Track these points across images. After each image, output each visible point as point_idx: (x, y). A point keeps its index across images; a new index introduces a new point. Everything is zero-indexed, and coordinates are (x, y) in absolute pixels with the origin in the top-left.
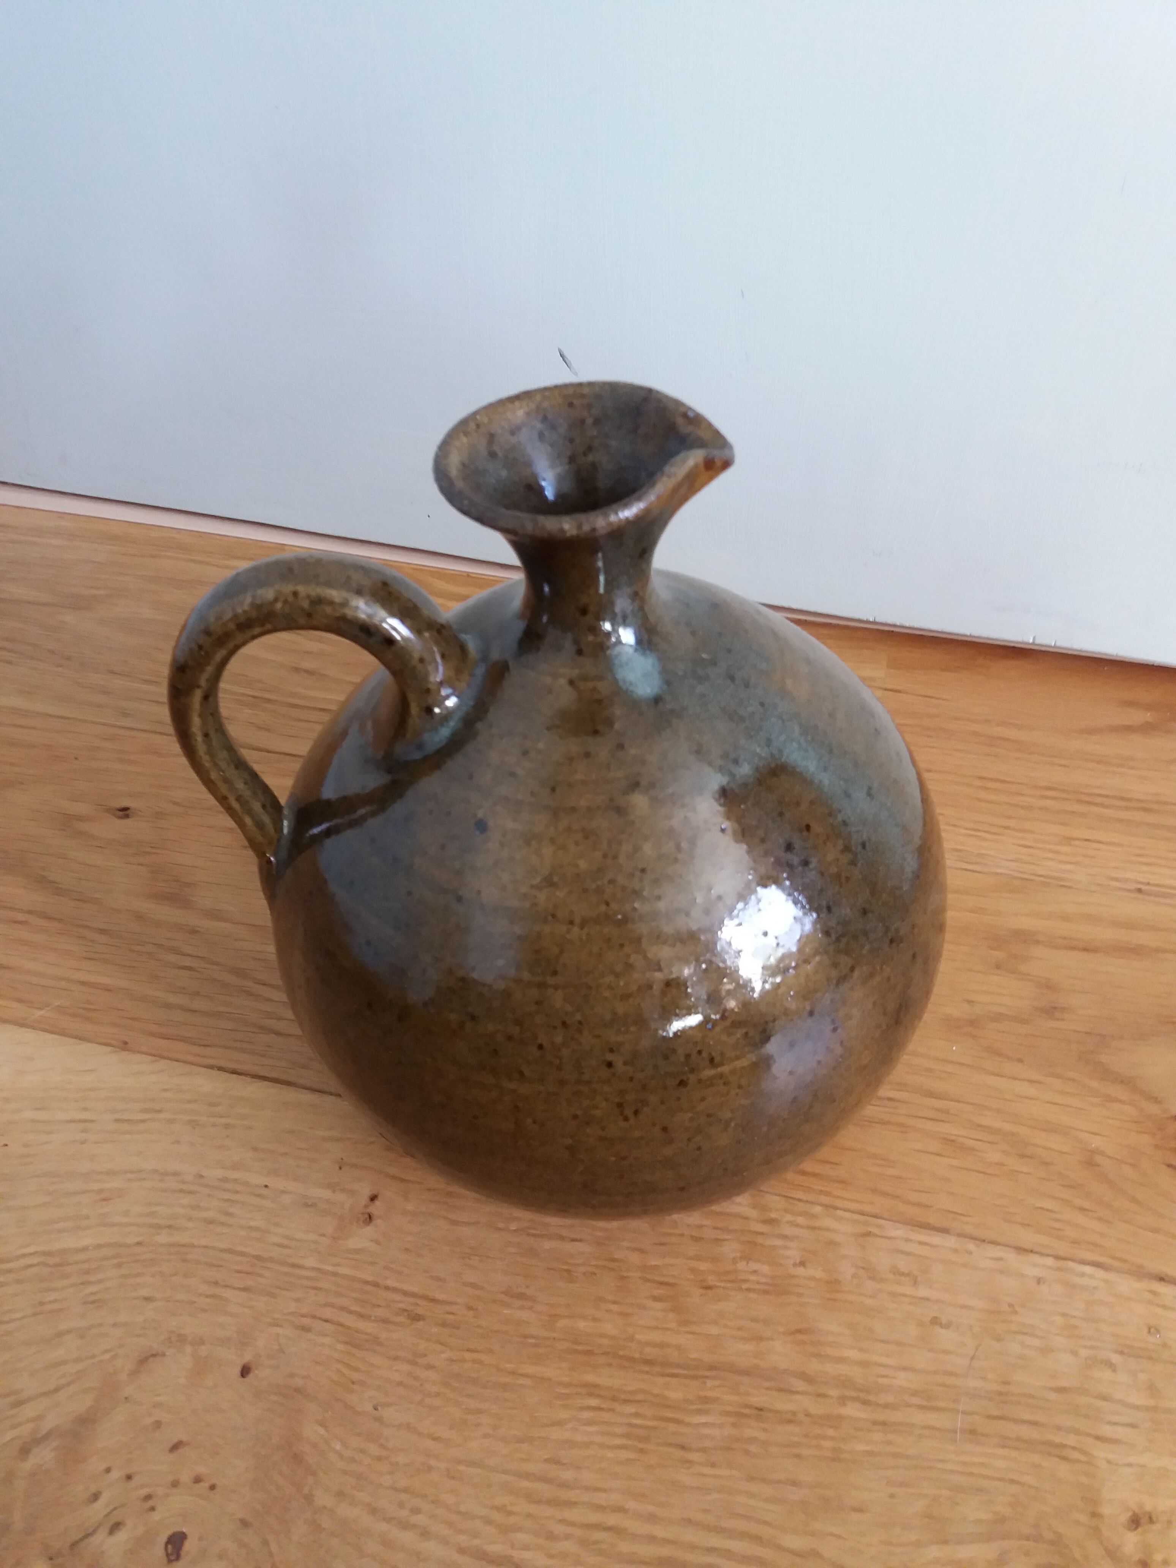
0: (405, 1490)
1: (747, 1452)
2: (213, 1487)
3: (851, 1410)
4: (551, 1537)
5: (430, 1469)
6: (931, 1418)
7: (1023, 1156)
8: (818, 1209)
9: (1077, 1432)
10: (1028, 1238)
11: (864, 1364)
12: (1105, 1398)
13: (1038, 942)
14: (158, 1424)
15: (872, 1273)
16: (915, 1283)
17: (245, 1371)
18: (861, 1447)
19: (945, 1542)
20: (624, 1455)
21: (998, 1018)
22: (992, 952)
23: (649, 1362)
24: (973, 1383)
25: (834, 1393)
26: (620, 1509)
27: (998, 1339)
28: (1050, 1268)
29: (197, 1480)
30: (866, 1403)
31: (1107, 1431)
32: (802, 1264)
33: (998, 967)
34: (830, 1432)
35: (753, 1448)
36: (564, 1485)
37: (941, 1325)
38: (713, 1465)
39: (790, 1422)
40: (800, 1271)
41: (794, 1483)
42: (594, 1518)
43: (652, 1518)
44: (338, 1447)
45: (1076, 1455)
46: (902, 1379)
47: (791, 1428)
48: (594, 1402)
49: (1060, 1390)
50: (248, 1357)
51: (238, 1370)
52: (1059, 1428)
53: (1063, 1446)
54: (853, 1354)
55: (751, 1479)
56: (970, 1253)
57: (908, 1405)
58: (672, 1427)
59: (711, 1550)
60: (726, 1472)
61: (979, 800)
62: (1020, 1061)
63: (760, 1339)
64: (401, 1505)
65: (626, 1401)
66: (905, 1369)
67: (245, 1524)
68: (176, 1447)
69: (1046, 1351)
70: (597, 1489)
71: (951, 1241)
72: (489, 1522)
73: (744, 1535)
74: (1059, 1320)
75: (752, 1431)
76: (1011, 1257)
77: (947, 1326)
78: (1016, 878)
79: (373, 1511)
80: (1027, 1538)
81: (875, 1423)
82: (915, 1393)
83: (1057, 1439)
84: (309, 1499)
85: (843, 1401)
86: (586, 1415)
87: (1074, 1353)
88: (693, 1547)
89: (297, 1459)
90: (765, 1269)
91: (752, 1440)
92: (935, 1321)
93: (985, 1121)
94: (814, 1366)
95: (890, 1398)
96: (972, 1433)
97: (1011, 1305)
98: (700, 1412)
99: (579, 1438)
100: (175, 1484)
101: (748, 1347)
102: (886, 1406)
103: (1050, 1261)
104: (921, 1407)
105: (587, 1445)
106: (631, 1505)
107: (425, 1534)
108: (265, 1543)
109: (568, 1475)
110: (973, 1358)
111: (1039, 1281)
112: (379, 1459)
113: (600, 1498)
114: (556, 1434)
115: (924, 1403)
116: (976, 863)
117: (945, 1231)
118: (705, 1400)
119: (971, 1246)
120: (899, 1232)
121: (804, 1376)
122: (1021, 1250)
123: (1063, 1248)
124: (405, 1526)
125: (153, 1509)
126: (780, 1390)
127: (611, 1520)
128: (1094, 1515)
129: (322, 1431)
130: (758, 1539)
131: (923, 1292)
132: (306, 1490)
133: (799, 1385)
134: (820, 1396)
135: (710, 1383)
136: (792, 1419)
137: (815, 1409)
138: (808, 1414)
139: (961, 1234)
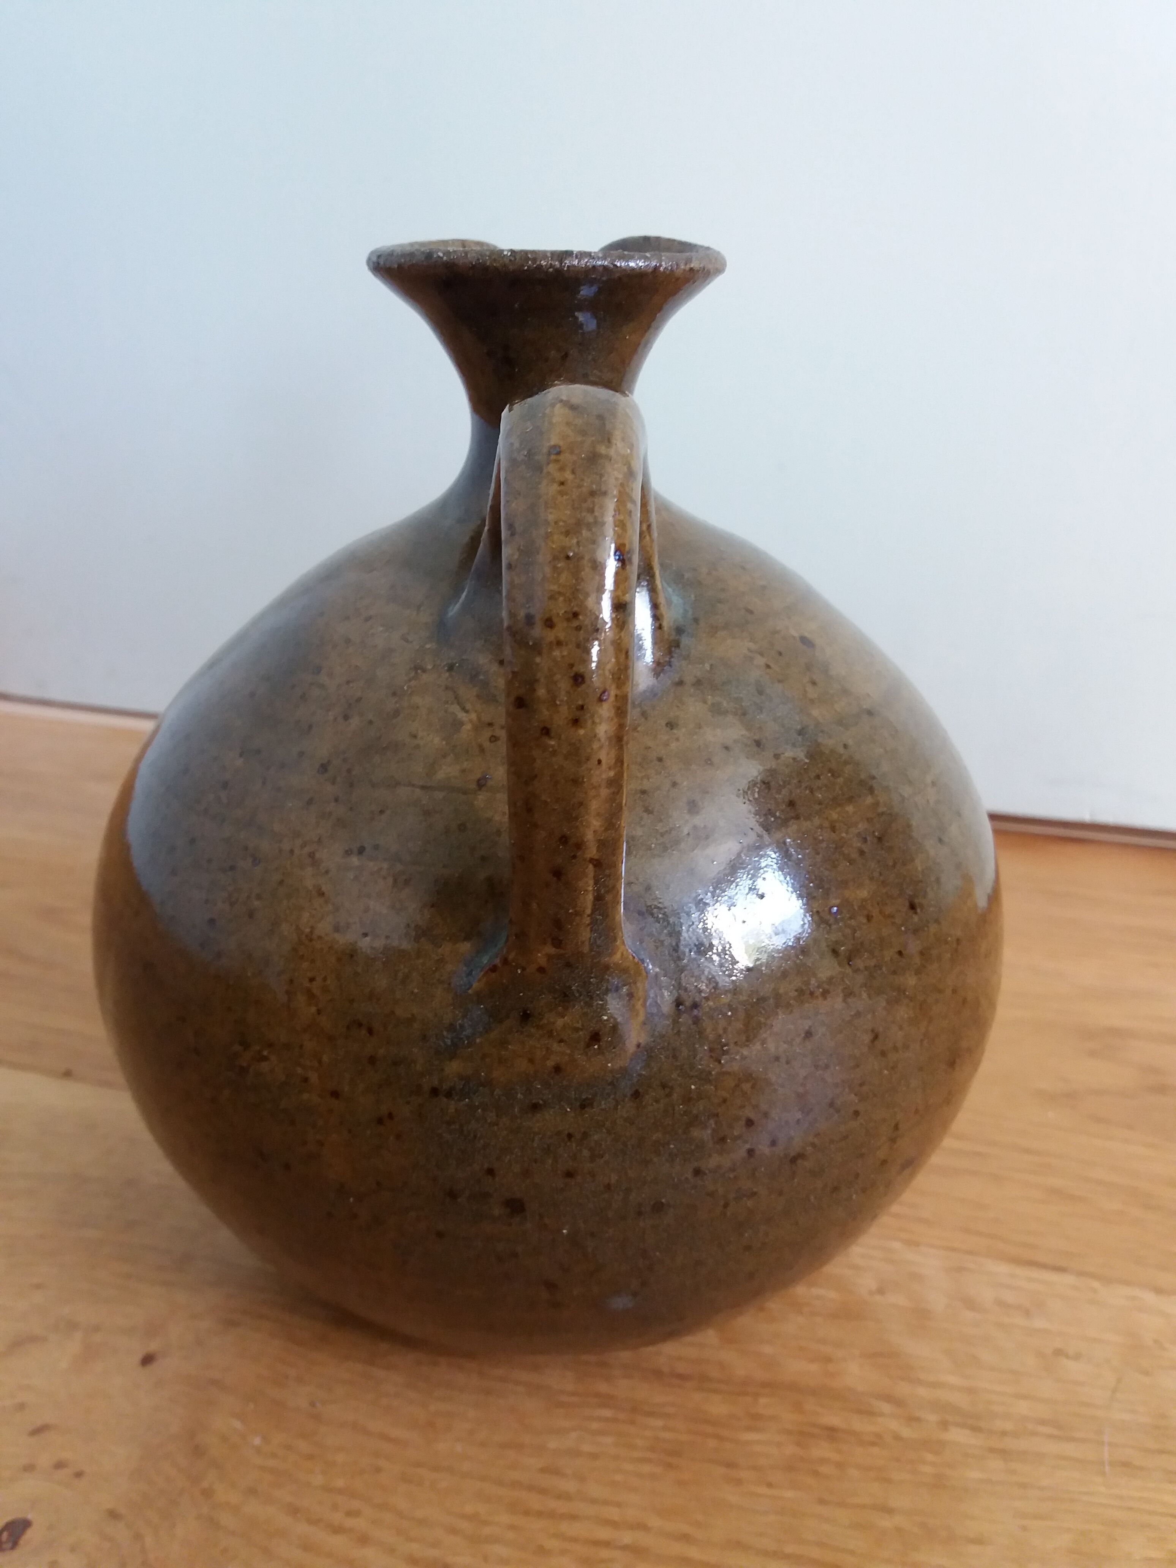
0: (340, 1491)
1: (816, 1474)
2: (79, 1475)
3: (957, 1435)
4: (541, 1551)
5: (378, 1470)
6: (1068, 1449)
7: (1147, 1207)
8: (897, 1245)
10: (1166, 1279)
11: (971, 1391)
14: (21, 1407)
15: (970, 1304)
16: (1027, 1313)
17: (147, 1360)
18: (975, 1475)
20: (646, 1468)
21: (1097, 1093)
22: (1084, 1043)
23: (681, 1377)
24: (1119, 1415)
25: (932, 1418)
26: (642, 1527)
27: (1146, 1373)
29: (60, 1465)
30: (976, 1429)
32: (881, 1291)
33: (1092, 1054)
34: (929, 1457)
35: (824, 1469)
36: (562, 1497)
37: (1067, 1356)
38: (770, 1485)
39: (873, 1444)
40: (878, 1298)
41: (885, 1509)
42: (604, 1534)
43: (685, 1538)
44: (257, 1441)
46: (1023, 1408)
47: (875, 1450)
48: (606, 1413)
50: (153, 1346)
51: (139, 1357)
54: (952, 1379)
55: (822, 1502)
56: (1095, 1291)
57: (1034, 1434)
58: (712, 1443)
60: (789, 1494)
62: (1132, 1127)
63: (828, 1360)
64: (335, 1507)
65: (651, 1414)
66: (1025, 1397)
67: (113, 1515)
68: (38, 1431)
70: (606, 1503)
71: (1069, 1279)
72: (453, 1531)
75: (822, 1450)
76: (1149, 1297)
77: (1077, 1357)
79: (294, 1511)
81: (992, 1450)
82: (1042, 1422)
84: (208, 1493)
85: (944, 1425)
86: (595, 1426)
89: (198, 1451)
90: (832, 1294)
91: (823, 1461)
92: (1059, 1353)
94: (903, 1389)
95: (1009, 1426)
96: (1127, 1466)
97: (1156, 1341)
98: (750, 1429)
99: (586, 1448)
100: (29, 1468)
101: (814, 1367)
102: (1004, 1433)
104: (1050, 1436)
105: (594, 1456)
106: (655, 1522)
107: (364, 1540)
108: (138, 1537)
109: (567, 1485)
110: (1114, 1390)
112: (310, 1457)
113: (613, 1513)
114: (553, 1443)
115: (1055, 1432)
117: (1061, 1269)
118: (757, 1417)
119: (1096, 1284)
120: (1002, 1269)
121: (889, 1398)
122: (1159, 1291)
124: (337, 1530)
126: (860, 1412)
127: (627, 1537)
129: (238, 1424)
131: (1039, 1323)
132: (205, 1484)
133: (886, 1408)
134: (912, 1420)
135: (763, 1401)
136: (877, 1440)
137: (906, 1432)
138: (897, 1437)
139: (1081, 1274)
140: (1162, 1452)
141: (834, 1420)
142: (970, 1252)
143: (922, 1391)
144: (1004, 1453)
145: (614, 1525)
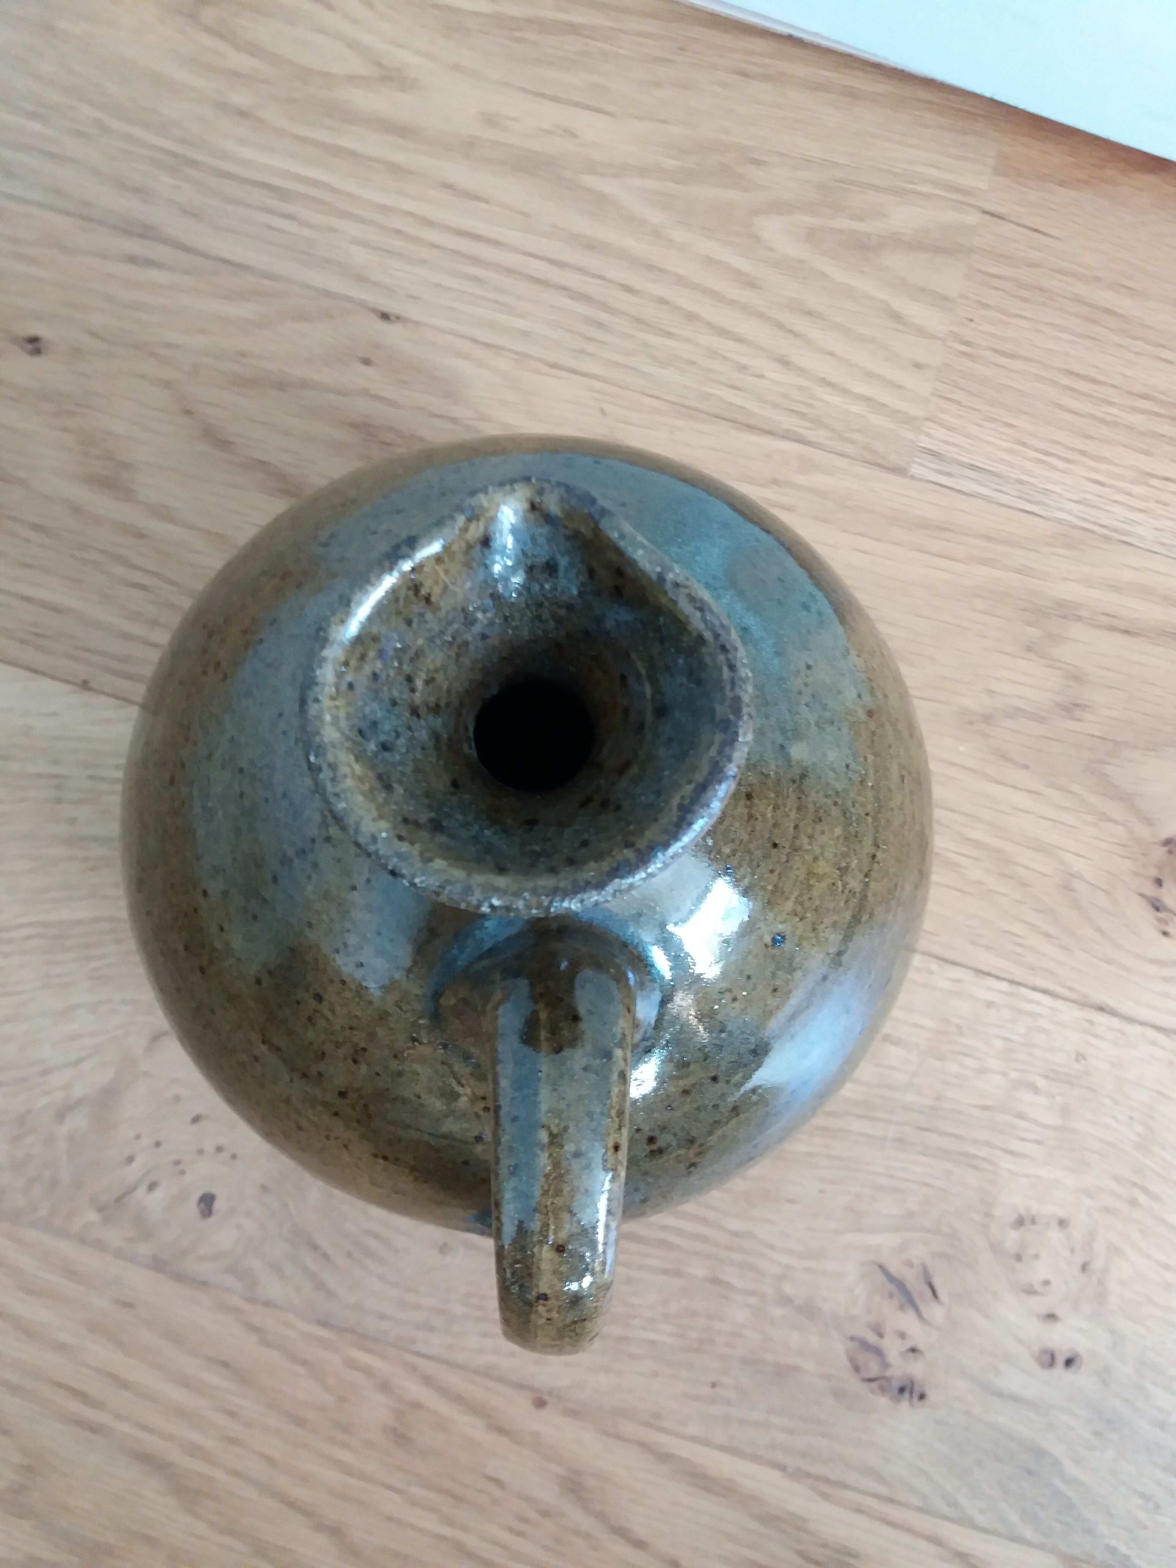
2: (234, 1157)
6: (866, 1127)
7: (1004, 875)
9: (988, 1144)
10: (989, 961)
12: (1021, 1116)
13: (1079, 618)
14: (177, 1099)
18: (802, 1148)
19: (860, 1231)
21: (1016, 713)
22: (1028, 628)
24: (910, 1097)
27: (941, 1058)
28: (1001, 992)
29: (220, 1149)
31: (1016, 1145)
33: (1029, 649)
37: (892, 1042)
45: (985, 1165)
49: (985, 1108)
52: (976, 1142)
53: (976, 1157)
56: (931, 972)
61: (1060, 407)
62: (1026, 767)
67: (265, 1188)
69: (980, 1071)
74: (999, 1043)
76: (970, 979)
77: (898, 1043)
78: (1075, 527)
80: (928, 1231)
82: (857, 1102)
83: (972, 1150)
87: (1004, 1074)
93: (974, 835)
96: (901, 1142)
97: (958, 1027)
100: (200, 1152)
103: (1003, 986)
104: (860, 1116)
108: (285, 1206)
110: (914, 1075)
111: (990, 1004)
115: (864, 1111)
116: (1038, 503)
119: (934, 966)
122: (980, 973)
123: (1019, 973)
125: (183, 1172)
128: (988, 1215)
140: (927, 1130)
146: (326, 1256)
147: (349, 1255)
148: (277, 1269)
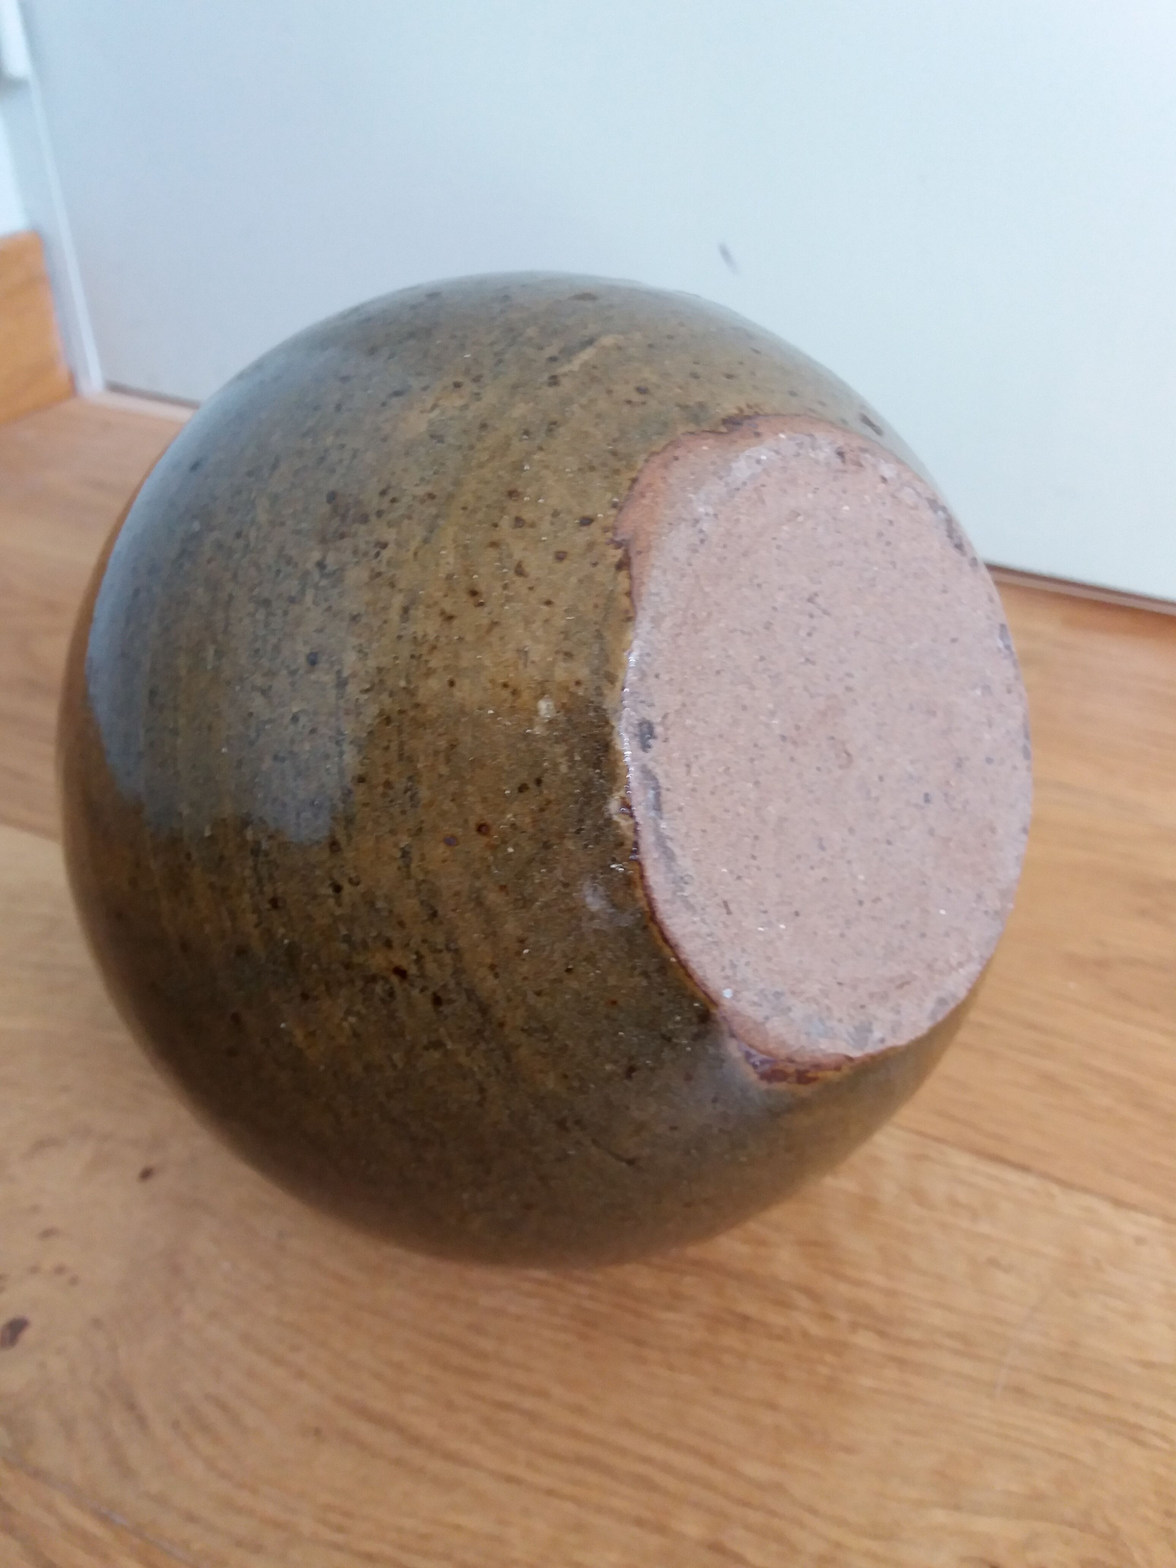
0: (289, 1325)
1: (718, 1361)
2: (74, 1281)
3: (864, 1340)
4: (450, 1406)
5: (325, 1309)
6: (967, 1367)
7: (1138, 1105)
9: (1159, 1414)
11: (891, 1293)
14: (35, 1208)
15: (920, 1196)
16: (975, 1217)
17: (147, 1174)
18: (867, 1382)
19: (957, 1508)
20: (561, 1336)
21: (1134, 962)
22: (1138, 898)
24: (1030, 1337)
25: (845, 1317)
26: (544, 1394)
27: (1073, 1295)
28: (1156, 1229)
29: (60, 1270)
30: (882, 1334)
34: (830, 1358)
35: (726, 1358)
36: (482, 1356)
37: (1000, 1267)
39: (779, 1338)
41: (772, 1406)
42: (510, 1397)
43: (579, 1410)
44: (226, 1267)
45: (1158, 1442)
46: (937, 1317)
47: (780, 1345)
49: (1148, 1365)
50: (154, 1161)
51: (139, 1171)
53: (1141, 1428)
55: (716, 1391)
56: (1052, 1196)
57: (940, 1347)
59: (647, 1460)
60: (686, 1379)
62: (1153, 1008)
64: (282, 1340)
66: (943, 1306)
67: (96, 1323)
68: (47, 1234)
69: (1134, 1317)
70: (518, 1366)
71: (1029, 1181)
72: (377, 1376)
73: (694, 1451)
74: (1159, 1287)
75: (730, 1339)
76: (1106, 1210)
77: (1009, 1269)
79: (247, 1340)
80: (1071, 1525)
81: (892, 1358)
82: (950, 1335)
83: (1133, 1417)
84: (177, 1312)
85: (854, 1326)
86: (528, 1287)
88: (622, 1451)
89: (176, 1270)
91: (728, 1350)
92: (992, 1262)
93: (1097, 1063)
94: (825, 1283)
95: (916, 1335)
96: (1019, 1392)
97: (1096, 1260)
98: (667, 1307)
99: (513, 1309)
100: (35, 1270)
102: (909, 1342)
103: (1157, 1222)
104: (955, 1352)
105: (518, 1318)
106: (557, 1391)
107: (301, 1375)
108: (114, 1348)
109: (487, 1345)
110: (1035, 1309)
111: (1139, 1241)
112: (269, 1288)
113: (522, 1377)
114: (484, 1300)
115: (962, 1347)
117: (1024, 1168)
118: (678, 1296)
119: (1055, 1190)
120: (963, 1160)
121: (808, 1292)
122: (1118, 1203)
124: (280, 1362)
126: (776, 1302)
127: (528, 1403)
129: (213, 1248)
130: (711, 1460)
131: (983, 1227)
132: (176, 1303)
133: (802, 1300)
134: (826, 1317)
135: (688, 1279)
136: (783, 1336)
137: (816, 1329)
138: (805, 1334)
139: (1045, 1176)
140: (1059, 1382)
141: (749, 1307)
142: (939, 1140)
143: (843, 1289)
144: (901, 1363)
145: (520, 1389)
146: (142, 1421)
147: (176, 1425)
148: (68, 1427)
